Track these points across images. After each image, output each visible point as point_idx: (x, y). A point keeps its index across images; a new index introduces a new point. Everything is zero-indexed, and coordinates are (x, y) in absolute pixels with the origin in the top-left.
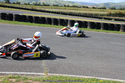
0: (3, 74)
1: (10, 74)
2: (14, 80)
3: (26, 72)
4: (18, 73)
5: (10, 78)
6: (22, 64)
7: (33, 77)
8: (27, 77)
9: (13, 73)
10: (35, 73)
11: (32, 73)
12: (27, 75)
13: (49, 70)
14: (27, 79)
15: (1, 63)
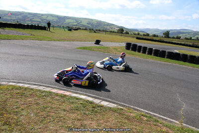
0: (138, 110)
1: (143, 112)
2: (145, 119)
3: (160, 114)
4: (152, 113)
5: (142, 115)
6: (158, 105)
7: (164, 122)
8: (159, 120)
9: (147, 111)
10: (169, 119)
11: (165, 118)
12: (159, 118)
13: (185, 120)
14: (158, 121)
15: (140, 99)
